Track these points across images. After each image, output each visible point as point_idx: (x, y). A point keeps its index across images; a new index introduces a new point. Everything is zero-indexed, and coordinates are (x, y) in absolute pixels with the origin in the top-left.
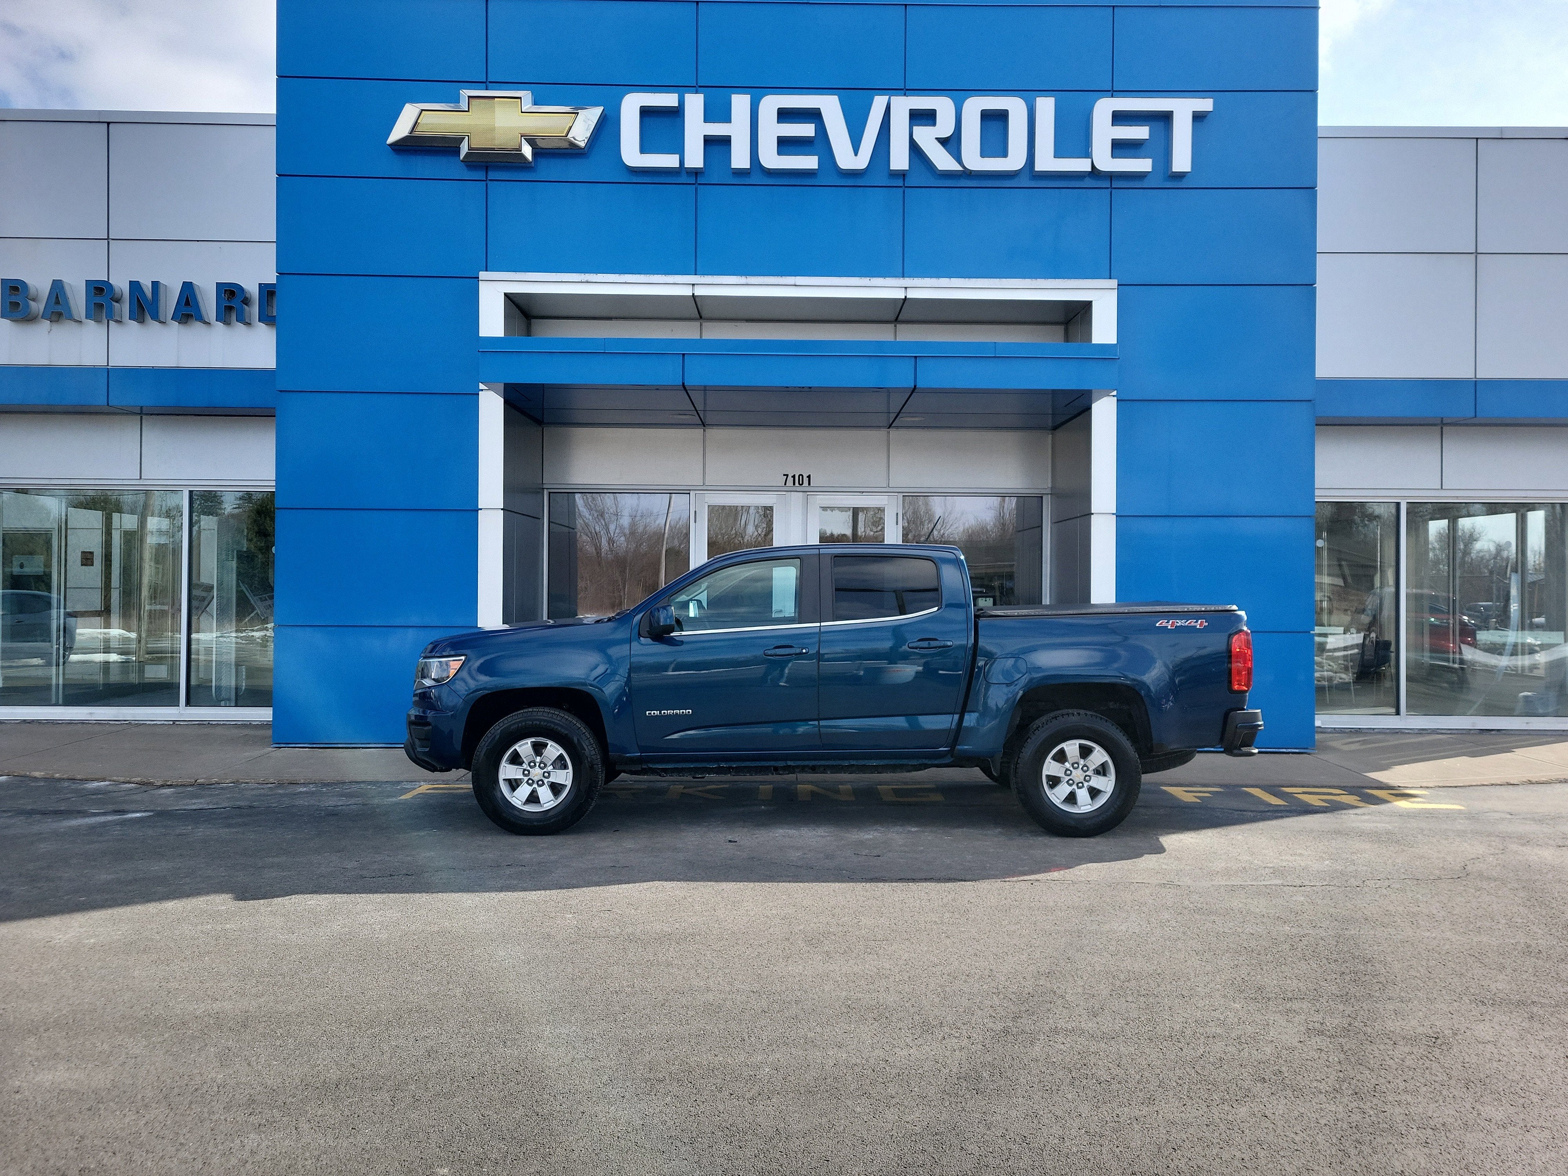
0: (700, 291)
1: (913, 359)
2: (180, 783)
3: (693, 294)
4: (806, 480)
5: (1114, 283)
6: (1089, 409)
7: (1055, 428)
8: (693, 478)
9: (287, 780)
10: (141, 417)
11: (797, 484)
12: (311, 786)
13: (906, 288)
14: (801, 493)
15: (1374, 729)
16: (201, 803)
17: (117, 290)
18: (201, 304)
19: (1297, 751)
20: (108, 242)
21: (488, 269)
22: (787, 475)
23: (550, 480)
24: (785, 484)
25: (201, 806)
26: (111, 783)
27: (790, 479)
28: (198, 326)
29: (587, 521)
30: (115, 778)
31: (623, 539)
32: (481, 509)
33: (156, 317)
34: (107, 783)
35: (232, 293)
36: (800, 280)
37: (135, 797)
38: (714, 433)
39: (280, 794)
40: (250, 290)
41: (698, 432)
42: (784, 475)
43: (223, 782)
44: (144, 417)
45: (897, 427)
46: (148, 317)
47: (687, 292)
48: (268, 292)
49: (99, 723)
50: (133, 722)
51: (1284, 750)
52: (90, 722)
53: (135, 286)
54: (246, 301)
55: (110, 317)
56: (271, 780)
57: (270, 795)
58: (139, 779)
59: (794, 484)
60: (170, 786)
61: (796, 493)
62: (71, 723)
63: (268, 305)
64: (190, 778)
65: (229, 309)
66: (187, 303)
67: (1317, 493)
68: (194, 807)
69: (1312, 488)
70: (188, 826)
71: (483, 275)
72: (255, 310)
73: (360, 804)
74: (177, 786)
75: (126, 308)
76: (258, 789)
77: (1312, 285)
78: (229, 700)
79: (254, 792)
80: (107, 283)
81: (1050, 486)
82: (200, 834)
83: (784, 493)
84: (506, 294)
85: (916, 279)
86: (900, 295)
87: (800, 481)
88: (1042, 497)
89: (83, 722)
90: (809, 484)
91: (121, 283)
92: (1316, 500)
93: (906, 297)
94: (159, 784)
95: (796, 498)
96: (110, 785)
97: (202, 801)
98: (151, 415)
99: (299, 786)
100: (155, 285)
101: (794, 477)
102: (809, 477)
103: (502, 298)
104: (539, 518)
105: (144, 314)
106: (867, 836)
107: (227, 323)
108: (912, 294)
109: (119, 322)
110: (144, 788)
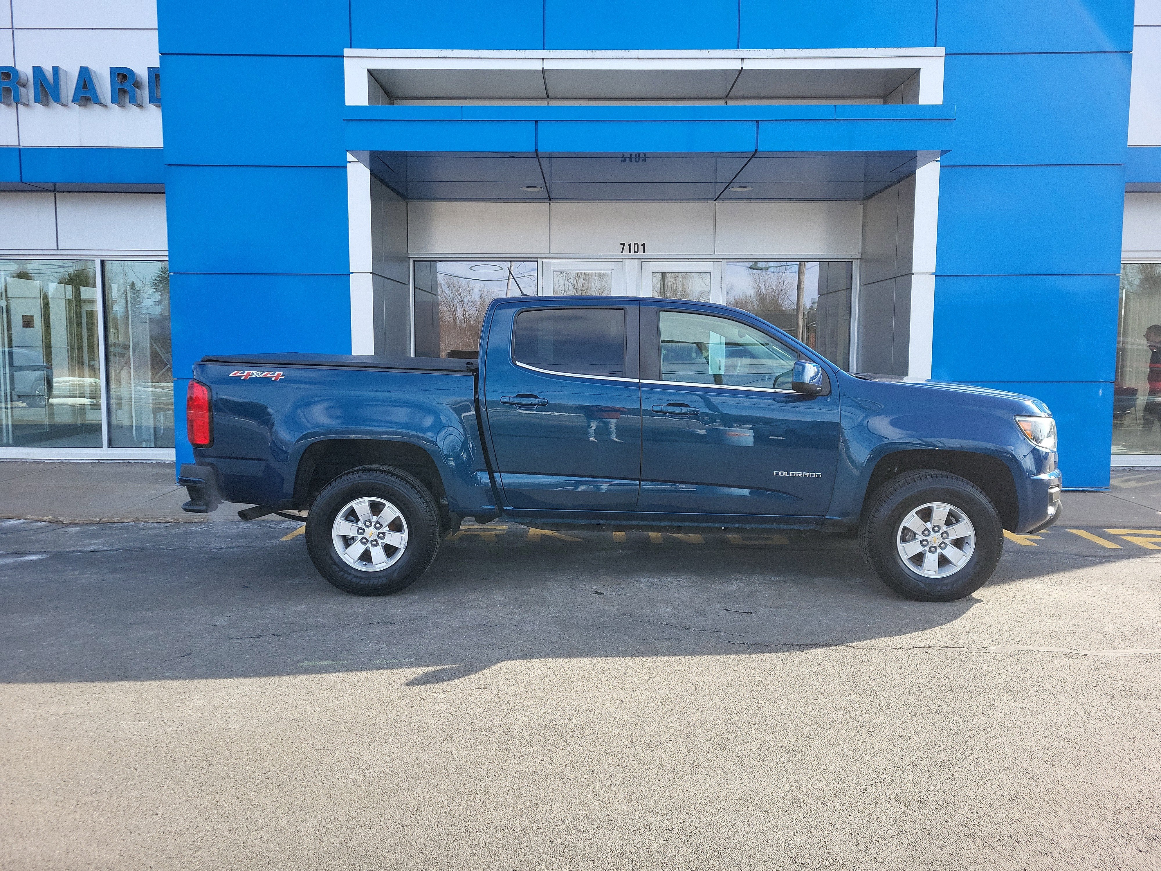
0: (549, 66)
1: (755, 123)
2: (86, 522)
3: (543, 68)
4: (641, 248)
5: (942, 51)
6: (914, 173)
7: (867, 198)
8: (538, 247)
9: (182, 519)
10: (55, 194)
11: (633, 252)
12: (203, 525)
13: (742, 59)
14: (636, 260)
15: (1145, 467)
16: (98, 544)
17: (22, 76)
18: (98, 88)
19: (1093, 489)
20: (13, 32)
21: (353, 46)
22: (624, 244)
23: (415, 250)
24: (622, 252)
25: (96, 548)
26: (26, 521)
27: (627, 248)
28: (97, 108)
29: (447, 297)
30: (29, 517)
31: (474, 308)
32: (352, 273)
33: (57, 100)
34: (21, 521)
35: (125, 77)
36: (642, 53)
37: (43, 536)
38: (558, 206)
39: (173, 534)
40: (141, 75)
41: (545, 205)
42: (621, 244)
43: (125, 520)
44: (57, 194)
45: (723, 199)
46: (51, 100)
47: (537, 66)
48: (155, 75)
49: (35, 462)
50: (64, 461)
51: (1081, 489)
52: (28, 461)
53: (37, 71)
54: (137, 85)
55: (18, 101)
56: (169, 520)
57: (164, 535)
58: (50, 517)
59: (630, 252)
60: (77, 524)
61: (631, 260)
62: (11, 461)
63: (157, 88)
64: (96, 517)
65: (123, 92)
66: (85, 87)
67: (1123, 255)
68: (90, 548)
69: (1120, 251)
70: (76, 570)
71: (347, 52)
72: (145, 93)
73: (243, 546)
74: (84, 524)
75: (31, 93)
76: (156, 528)
77: (1128, 52)
78: (149, 440)
79: (150, 532)
80: (13, 69)
81: (860, 251)
82: (84, 581)
83: (621, 260)
84: (369, 70)
85: (752, 50)
86: (736, 66)
87: (636, 249)
88: (852, 262)
89: (22, 461)
90: (644, 252)
91: (25, 69)
92: (1122, 262)
93: (742, 68)
94: (68, 522)
95: (632, 264)
96: (24, 523)
97: (100, 541)
98: (64, 192)
99: (192, 525)
100: (56, 70)
101: (630, 245)
102: (643, 245)
103: (366, 73)
104: (406, 284)
105: (48, 99)
106: (731, 587)
107: (122, 105)
108: (748, 65)
109: (26, 105)
110: (53, 526)
